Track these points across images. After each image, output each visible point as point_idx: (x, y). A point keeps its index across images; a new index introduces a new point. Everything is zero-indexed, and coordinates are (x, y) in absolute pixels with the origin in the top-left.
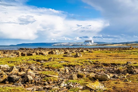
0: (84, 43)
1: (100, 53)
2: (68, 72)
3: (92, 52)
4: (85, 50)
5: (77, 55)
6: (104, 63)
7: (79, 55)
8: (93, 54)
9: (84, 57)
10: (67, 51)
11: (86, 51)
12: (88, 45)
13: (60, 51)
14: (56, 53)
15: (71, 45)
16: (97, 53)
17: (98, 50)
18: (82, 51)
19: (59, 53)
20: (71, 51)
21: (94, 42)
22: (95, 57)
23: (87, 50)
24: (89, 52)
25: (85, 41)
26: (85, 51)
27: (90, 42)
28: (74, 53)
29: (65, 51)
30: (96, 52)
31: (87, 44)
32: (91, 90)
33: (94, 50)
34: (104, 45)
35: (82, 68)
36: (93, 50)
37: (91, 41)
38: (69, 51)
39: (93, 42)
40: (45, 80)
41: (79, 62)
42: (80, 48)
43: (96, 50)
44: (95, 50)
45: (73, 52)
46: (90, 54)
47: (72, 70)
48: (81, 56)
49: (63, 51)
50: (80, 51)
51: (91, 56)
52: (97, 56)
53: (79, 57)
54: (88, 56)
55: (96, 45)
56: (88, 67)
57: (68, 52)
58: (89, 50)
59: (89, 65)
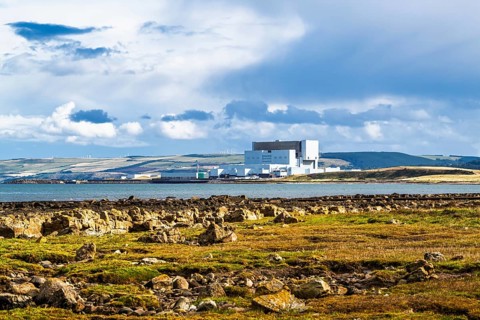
0: (249, 159)
1: (336, 224)
2: (185, 290)
3: (294, 221)
4: (252, 209)
5: (214, 234)
6: (336, 262)
7: (219, 232)
8: (296, 229)
9: (247, 243)
10: (148, 217)
11: (261, 216)
12: (276, 173)
13: (103, 217)
14: (84, 228)
15: (148, 176)
16: (320, 227)
17: (336, 209)
18: (235, 218)
19: (103, 230)
20: (169, 219)
21: (323, 156)
22: (302, 242)
23: (268, 212)
24: (276, 221)
25: (258, 146)
26: (251, 217)
27: (292, 153)
28: (186, 226)
29: (134, 219)
30: (317, 218)
31: (273, 167)
32: (267, 311)
33: (307, 208)
34: (398, 174)
35: (241, 279)
36: (302, 212)
37: (299, 147)
38: (155, 216)
39: (312, 150)
40: (122, 303)
41: (227, 259)
42: (221, 200)
43: (319, 212)
45: (184, 220)
46: (280, 230)
47: (201, 282)
48: (234, 238)
49: (119, 219)
50: (221, 215)
51: (285, 238)
52: (315, 240)
53: (221, 241)
54: (268, 237)
55: (341, 176)
56: (265, 274)
57: (154, 223)
58: (277, 210)
59: (269, 268)
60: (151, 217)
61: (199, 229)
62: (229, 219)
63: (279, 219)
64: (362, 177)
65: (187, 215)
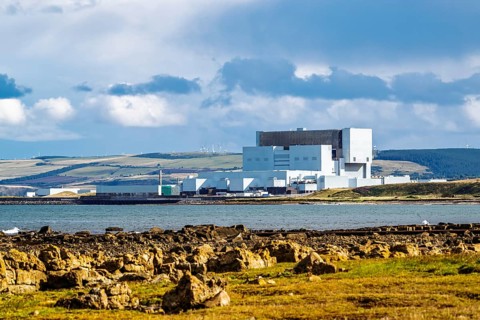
0: (250, 162)
1: (403, 275)
3: (329, 269)
4: (256, 249)
5: (190, 294)
7: (199, 290)
8: (332, 283)
9: (247, 309)
10: (74, 262)
11: (271, 261)
12: (298, 186)
15: (74, 191)
17: (402, 249)
18: (227, 264)
20: (111, 267)
21: (379, 155)
22: (343, 307)
23: (284, 255)
24: (298, 270)
26: (256, 263)
27: (326, 151)
28: (141, 279)
29: (50, 267)
30: (369, 265)
31: (293, 175)
33: (352, 248)
36: (344, 255)
37: (337, 140)
42: (202, 234)
43: (374, 255)
44: (367, 249)
45: (137, 268)
46: (305, 286)
48: (225, 300)
49: (23, 267)
50: (202, 260)
51: (313, 300)
52: (366, 302)
53: (201, 306)
54: (285, 298)
57: (84, 274)
60: (80, 264)
61: (164, 284)
62: (215, 266)
63: (303, 267)
64: (449, 193)
65: (142, 260)
